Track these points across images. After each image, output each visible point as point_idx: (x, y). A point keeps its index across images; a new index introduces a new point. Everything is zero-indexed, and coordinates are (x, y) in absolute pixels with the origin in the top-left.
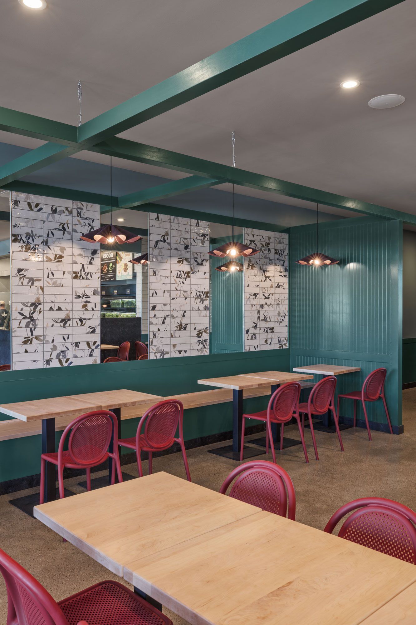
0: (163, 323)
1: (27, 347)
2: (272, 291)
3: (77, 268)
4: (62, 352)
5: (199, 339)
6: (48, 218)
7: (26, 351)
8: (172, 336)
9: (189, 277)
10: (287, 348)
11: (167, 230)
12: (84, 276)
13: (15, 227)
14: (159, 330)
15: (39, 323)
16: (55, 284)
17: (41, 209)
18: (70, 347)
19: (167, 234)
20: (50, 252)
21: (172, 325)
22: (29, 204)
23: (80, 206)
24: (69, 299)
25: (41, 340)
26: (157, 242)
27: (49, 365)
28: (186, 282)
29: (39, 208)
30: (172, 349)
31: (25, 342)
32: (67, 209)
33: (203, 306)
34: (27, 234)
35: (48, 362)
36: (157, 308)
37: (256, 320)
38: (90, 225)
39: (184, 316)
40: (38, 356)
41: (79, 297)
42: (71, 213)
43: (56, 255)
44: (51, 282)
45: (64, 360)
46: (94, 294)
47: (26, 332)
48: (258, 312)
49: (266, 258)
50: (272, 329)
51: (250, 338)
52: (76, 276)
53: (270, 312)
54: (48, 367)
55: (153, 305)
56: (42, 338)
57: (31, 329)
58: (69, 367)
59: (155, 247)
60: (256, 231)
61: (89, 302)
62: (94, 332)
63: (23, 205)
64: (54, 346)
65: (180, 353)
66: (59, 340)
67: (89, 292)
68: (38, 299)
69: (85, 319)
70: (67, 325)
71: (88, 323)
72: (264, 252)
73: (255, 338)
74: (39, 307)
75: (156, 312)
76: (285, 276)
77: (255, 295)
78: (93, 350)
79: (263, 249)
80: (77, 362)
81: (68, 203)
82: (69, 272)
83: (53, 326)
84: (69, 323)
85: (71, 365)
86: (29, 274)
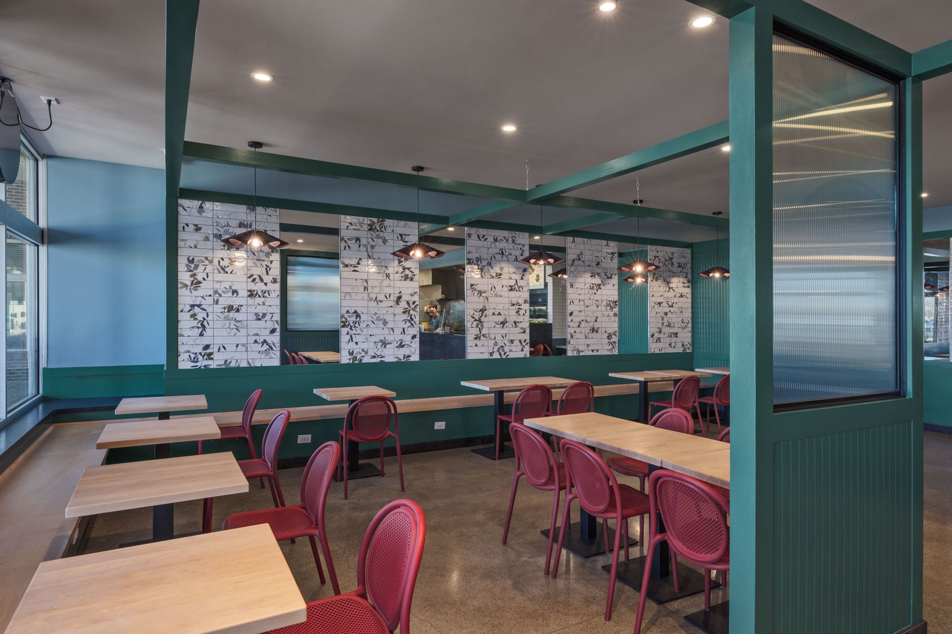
0: (579, 326)
1: (477, 342)
2: (676, 300)
3: (512, 283)
4: (501, 347)
5: (609, 341)
6: (491, 245)
7: (476, 345)
8: (586, 338)
9: (600, 288)
10: (691, 351)
11: (581, 250)
12: (517, 288)
13: (468, 253)
14: (575, 332)
15: (485, 325)
16: (496, 295)
17: (487, 239)
18: (507, 343)
19: (581, 253)
20: (492, 271)
21: (586, 328)
22: (478, 236)
23: (514, 235)
24: (507, 306)
25: (486, 337)
26: (573, 261)
27: (492, 356)
28: (597, 293)
29: (485, 238)
30: (586, 348)
31: (476, 339)
32: (504, 238)
33: (613, 313)
34: (477, 258)
35: (491, 354)
36: (574, 314)
37: (660, 326)
38: (521, 249)
39: (596, 321)
40: (484, 349)
41: (514, 305)
42: (507, 240)
43: (497, 273)
44: (493, 294)
45: (503, 353)
46: (525, 303)
47: (476, 331)
48: (663, 319)
49: (669, 271)
50: (676, 334)
51: (655, 341)
52: (511, 289)
53: (674, 318)
54: (491, 357)
55: (570, 312)
56: (487, 336)
57: (480, 329)
58: (506, 359)
59: (572, 265)
60: (660, 248)
61: (521, 309)
62: (524, 332)
63: (474, 236)
64: (495, 342)
65: (593, 352)
66: (499, 338)
67: (521, 301)
68: (484, 306)
69: (518, 322)
70: (505, 326)
71: (520, 325)
72: (668, 266)
73: (660, 342)
74: (485, 312)
75: (573, 317)
76: (688, 287)
77: (660, 304)
78: (524, 346)
79: (666, 263)
80: (512, 355)
81: (506, 233)
82: (506, 286)
83: (495, 327)
84: (506, 324)
85: (508, 357)
86: (478, 288)
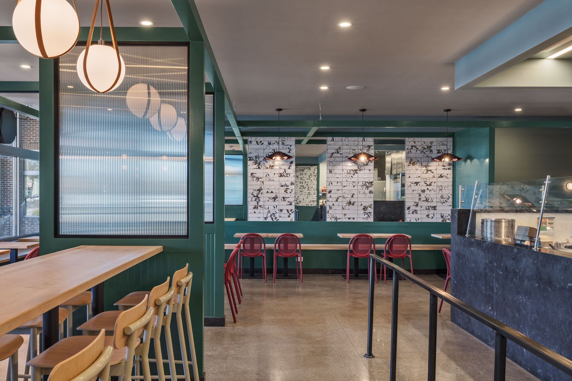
0: (337, 201)
1: (255, 210)
2: (434, 180)
3: (282, 171)
4: (273, 214)
5: (365, 211)
6: (266, 148)
7: (255, 212)
8: (343, 209)
9: (357, 173)
10: (450, 221)
11: (339, 146)
12: (285, 175)
13: (250, 153)
14: (333, 205)
15: (261, 199)
16: (270, 180)
17: (263, 143)
18: (278, 212)
19: (340, 148)
20: (267, 164)
21: (343, 202)
22: (257, 142)
23: (284, 139)
24: (277, 187)
25: (262, 207)
26: (332, 154)
27: (266, 220)
28: (354, 176)
29: (261, 143)
30: (343, 216)
31: (254, 208)
32: (276, 142)
33: (369, 191)
34: (256, 156)
35: (266, 218)
36: (332, 192)
37: (417, 200)
38: (289, 148)
39: (352, 197)
40: (261, 215)
41: (283, 186)
42: (278, 143)
43: (270, 165)
44: (268, 179)
45: (274, 218)
46: (291, 185)
47: (255, 203)
48: (420, 195)
49: (428, 157)
50: (434, 208)
51: (411, 212)
52: (281, 175)
53: (433, 195)
55: (329, 190)
56: (263, 206)
57: (257, 202)
58: (277, 222)
59: (331, 157)
60: (418, 139)
61: (288, 189)
62: (291, 204)
63: (254, 143)
64: (269, 210)
65: (349, 219)
66: (271, 208)
67: (288, 183)
68: (261, 187)
69: (286, 198)
70: (276, 200)
71: (287, 200)
72: (426, 153)
73: (417, 213)
74: (261, 191)
75: (331, 194)
76: (449, 169)
77: (417, 183)
78: (290, 214)
79: (424, 151)
80: (281, 220)
81: (277, 138)
82: (277, 174)
83: (268, 201)
84: (277, 199)
86: (256, 175)
